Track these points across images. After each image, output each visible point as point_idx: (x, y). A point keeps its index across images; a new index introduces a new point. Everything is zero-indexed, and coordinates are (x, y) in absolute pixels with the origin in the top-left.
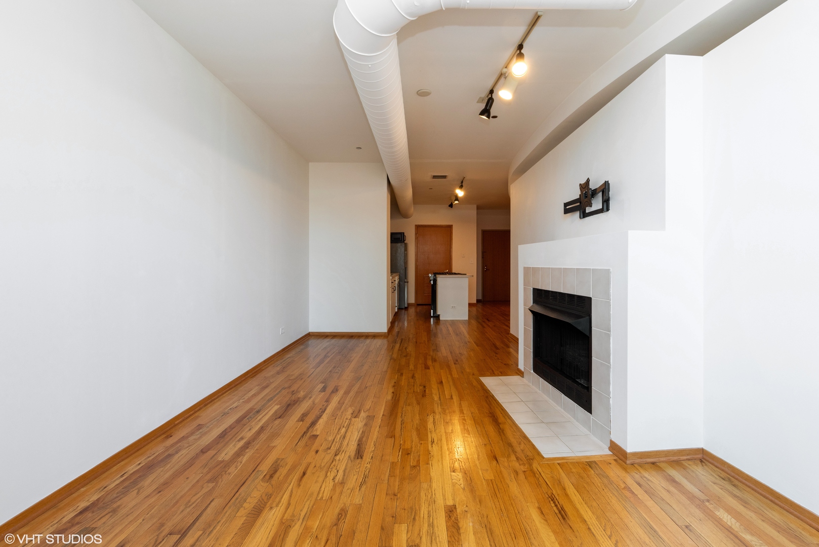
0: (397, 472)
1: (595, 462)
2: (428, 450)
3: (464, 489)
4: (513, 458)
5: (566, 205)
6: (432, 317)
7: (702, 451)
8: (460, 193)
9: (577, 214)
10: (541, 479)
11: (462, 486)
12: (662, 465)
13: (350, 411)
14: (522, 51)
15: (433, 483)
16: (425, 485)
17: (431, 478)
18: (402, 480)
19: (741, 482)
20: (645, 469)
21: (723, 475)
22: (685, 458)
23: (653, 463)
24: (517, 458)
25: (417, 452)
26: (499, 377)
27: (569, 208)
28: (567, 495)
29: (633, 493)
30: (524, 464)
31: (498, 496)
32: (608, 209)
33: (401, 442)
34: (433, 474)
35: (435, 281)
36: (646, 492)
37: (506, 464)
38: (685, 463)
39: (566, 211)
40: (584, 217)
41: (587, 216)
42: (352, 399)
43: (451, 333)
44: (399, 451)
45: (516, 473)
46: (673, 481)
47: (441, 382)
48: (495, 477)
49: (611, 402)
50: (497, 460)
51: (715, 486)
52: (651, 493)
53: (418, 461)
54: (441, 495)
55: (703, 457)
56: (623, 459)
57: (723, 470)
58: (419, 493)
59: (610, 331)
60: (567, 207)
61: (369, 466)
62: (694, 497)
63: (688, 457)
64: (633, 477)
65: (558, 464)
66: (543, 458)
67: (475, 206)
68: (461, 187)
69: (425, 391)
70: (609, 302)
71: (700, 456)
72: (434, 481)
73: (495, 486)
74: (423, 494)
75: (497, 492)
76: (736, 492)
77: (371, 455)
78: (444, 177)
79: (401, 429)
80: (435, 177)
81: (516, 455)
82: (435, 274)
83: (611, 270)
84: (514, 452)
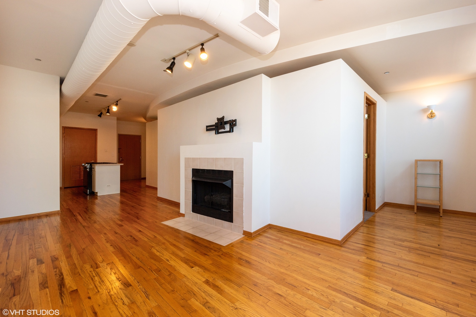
0: (163, 281)
1: (242, 241)
2: (169, 265)
3: (204, 272)
4: (213, 251)
5: (207, 127)
6: (88, 195)
7: (269, 225)
8: (115, 108)
9: (214, 132)
10: (230, 254)
11: (202, 271)
12: (261, 233)
13: (88, 267)
14: (203, 47)
15: (188, 276)
16: (185, 279)
17: (184, 275)
18: (169, 283)
19: (283, 231)
20: (258, 237)
21: (278, 230)
22: (266, 229)
23: (259, 234)
24: (214, 250)
25: (164, 268)
26: (172, 220)
27: (209, 128)
28: (243, 255)
29: (261, 245)
30: (219, 252)
31: (221, 267)
32: (233, 131)
33: (149, 267)
34: (183, 273)
35: (91, 168)
36: (264, 243)
37: (212, 255)
38: (267, 230)
39: (207, 130)
40: (218, 134)
41: (219, 133)
42: (80, 259)
43: (116, 202)
44: (153, 272)
45: (220, 256)
46: (267, 237)
47: (140, 231)
48: (212, 261)
49: (244, 214)
50: (207, 255)
51: (278, 234)
52: (265, 243)
53: (169, 271)
54: (197, 279)
55: (270, 227)
56: (250, 236)
57: (277, 229)
58: (185, 284)
59: (243, 184)
60: (208, 128)
61: (141, 287)
62: (276, 239)
63: (267, 228)
64: (257, 241)
65: (231, 246)
66: (224, 246)
67: (116, 118)
68: (117, 105)
69: (134, 238)
70: (243, 172)
71: (269, 227)
72: (187, 276)
73: (216, 265)
74: (187, 283)
75: (219, 266)
76: (283, 234)
77: (136, 281)
78: (105, 96)
79: (141, 262)
80: (97, 95)
81: (213, 250)
82: (91, 164)
83: (244, 158)
84: (211, 249)
